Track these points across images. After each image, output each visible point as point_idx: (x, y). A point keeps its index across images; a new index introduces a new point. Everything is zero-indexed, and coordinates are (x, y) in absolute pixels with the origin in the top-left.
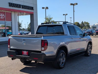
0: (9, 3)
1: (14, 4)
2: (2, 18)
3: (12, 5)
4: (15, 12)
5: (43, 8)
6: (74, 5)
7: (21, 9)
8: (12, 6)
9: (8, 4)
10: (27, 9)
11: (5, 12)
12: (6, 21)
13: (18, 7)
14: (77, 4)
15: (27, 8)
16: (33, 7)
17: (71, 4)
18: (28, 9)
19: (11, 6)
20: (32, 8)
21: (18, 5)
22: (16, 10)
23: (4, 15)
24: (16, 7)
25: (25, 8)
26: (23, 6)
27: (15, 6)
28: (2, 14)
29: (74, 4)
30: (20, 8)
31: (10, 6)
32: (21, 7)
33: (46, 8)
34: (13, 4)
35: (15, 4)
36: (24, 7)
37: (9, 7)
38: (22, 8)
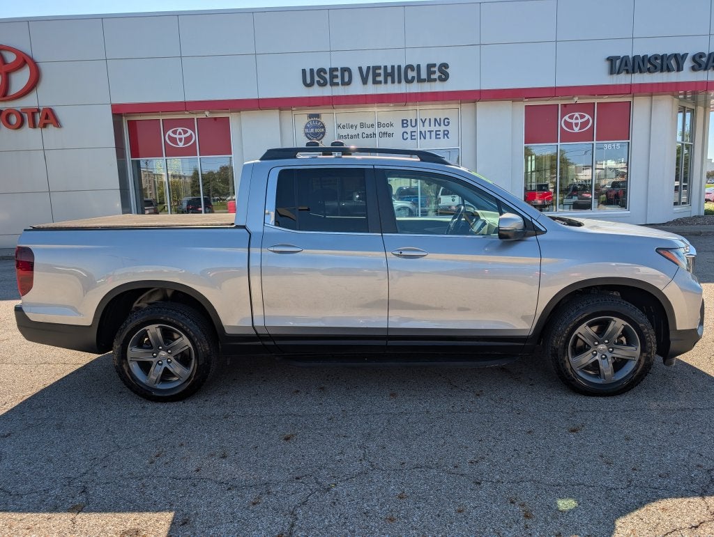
0: (611, 60)
1: (638, 60)
2: (577, 129)
3: (622, 68)
4: (651, 95)
8: (627, 72)
11: (596, 101)
12: (595, 142)
13: (662, 71)
19: (618, 72)
23: (587, 117)
24: (650, 72)
26: (701, 60)
27: (644, 69)
28: (577, 115)
30: (678, 70)
31: (612, 72)
32: (688, 65)
34: (634, 58)
35: (643, 57)
37: (611, 76)
38: (694, 69)
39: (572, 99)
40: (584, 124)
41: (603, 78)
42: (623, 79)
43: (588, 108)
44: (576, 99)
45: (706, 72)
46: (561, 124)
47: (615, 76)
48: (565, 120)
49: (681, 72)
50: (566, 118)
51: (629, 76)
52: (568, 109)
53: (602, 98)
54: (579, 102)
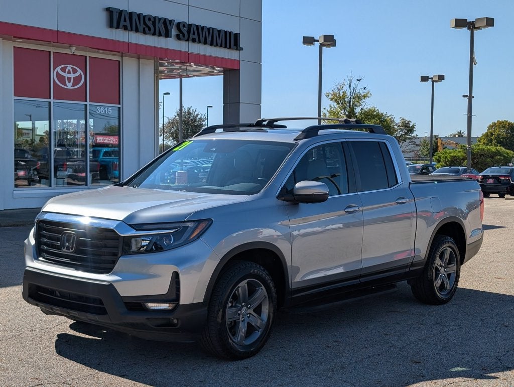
0: (110, 11)
1: (135, 18)
2: (69, 86)
3: (122, 23)
4: (139, 58)
5: (308, 41)
6: (472, 26)
7: (171, 43)
8: (125, 28)
9: (103, 17)
10: (205, 43)
11: (88, 55)
12: (88, 103)
13: (154, 34)
14: (490, 22)
15: (202, 39)
16: (237, 36)
17: (460, 23)
18: (212, 44)
19: (118, 27)
20: (231, 40)
21: (155, 20)
22: (146, 46)
23: (80, 72)
24: (144, 33)
25: (194, 41)
26: (185, 30)
27: (141, 28)
28: (69, 67)
29: (473, 23)
30: (167, 35)
31: (111, 25)
32: (174, 32)
33: (322, 41)
34: (131, 14)
35: (139, 15)
36: (189, 32)
37: (109, 30)
38: (178, 37)
39: (69, 48)
40: (77, 80)
41: (100, 30)
42: (120, 35)
43: (80, 62)
44: (74, 49)
45: (187, 42)
46: (54, 76)
47: (114, 31)
48: (57, 72)
49: (168, 39)
50: (58, 69)
51: (126, 33)
52: (62, 59)
53: (95, 52)
54: (77, 53)
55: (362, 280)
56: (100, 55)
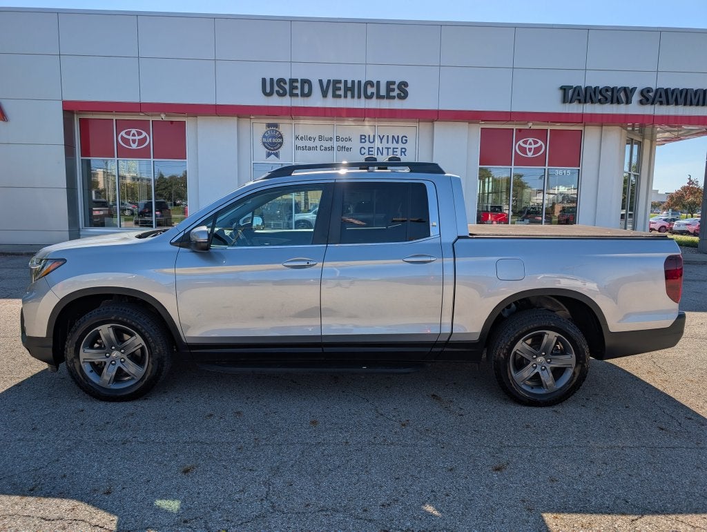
0: (564, 89)
1: (590, 91)
2: (530, 155)
3: (575, 98)
8: (579, 101)
10: (677, 104)
11: (549, 128)
12: (547, 167)
13: (611, 103)
15: (673, 100)
18: (684, 104)
19: (568, 100)
23: (540, 143)
24: (600, 102)
26: (649, 94)
27: (595, 100)
28: (530, 140)
30: (627, 102)
31: (564, 101)
32: (636, 98)
35: (595, 89)
37: (562, 105)
38: (640, 102)
39: (526, 124)
40: (537, 150)
41: (554, 105)
42: (575, 108)
43: (541, 134)
44: (530, 124)
45: (653, 106)
46: (516, 148)
47: (567, 105)
48: (519, 145)
49: (630, 105)
50: (521, 142)
51: (581, 105)
52: (522, 134)
53: (554, 125)
54: (533, 127)
55: (326, 350)
56: (558, 127)
